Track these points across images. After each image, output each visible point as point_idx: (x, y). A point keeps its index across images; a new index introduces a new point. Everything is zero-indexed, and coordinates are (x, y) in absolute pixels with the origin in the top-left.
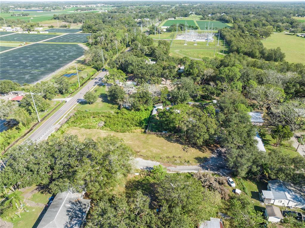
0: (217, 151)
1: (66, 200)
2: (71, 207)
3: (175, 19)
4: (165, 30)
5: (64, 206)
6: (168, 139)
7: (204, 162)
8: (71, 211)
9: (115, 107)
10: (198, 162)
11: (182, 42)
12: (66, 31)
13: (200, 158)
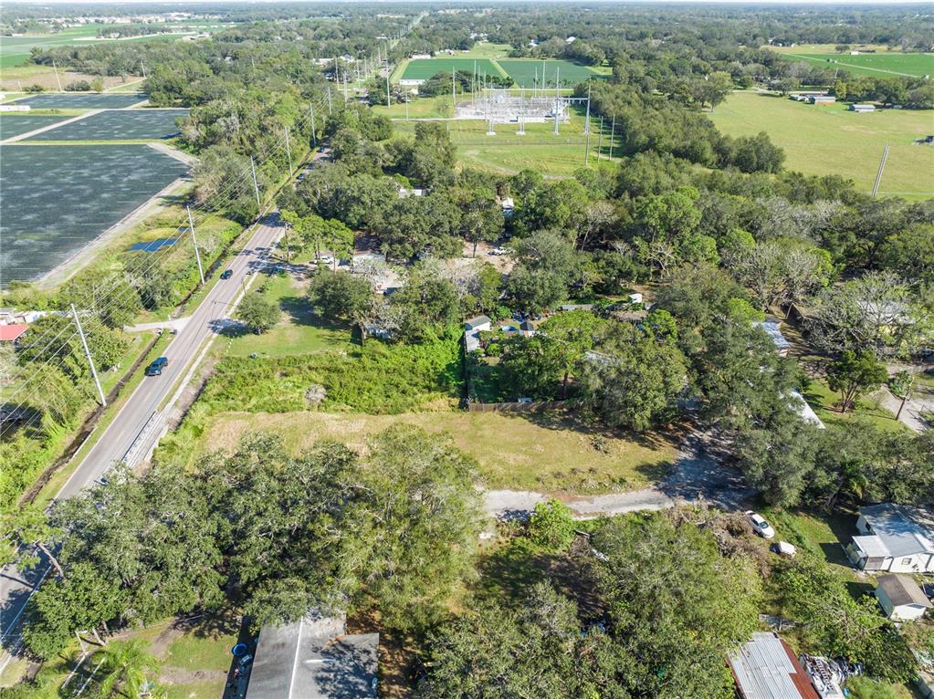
0: (690, 440)
1: (302, 647)
2: (326, 666)
3: (434, 58)
4: (415, 92)
5: (303, 665)
6: (539, 418)
7: (666, 477)
8: (330, 680)
9: (341, 338)
10: (650, 479)
11: (477, 126)
12: (91, 103)
13: (650, 466)
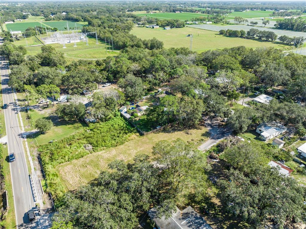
3: (15, 23)
5: (182, 225)
6: (166, 131)
7: (210, 135)
10: (207, 137)
13: (204, 134)
